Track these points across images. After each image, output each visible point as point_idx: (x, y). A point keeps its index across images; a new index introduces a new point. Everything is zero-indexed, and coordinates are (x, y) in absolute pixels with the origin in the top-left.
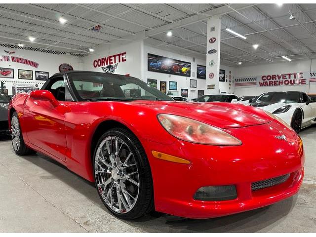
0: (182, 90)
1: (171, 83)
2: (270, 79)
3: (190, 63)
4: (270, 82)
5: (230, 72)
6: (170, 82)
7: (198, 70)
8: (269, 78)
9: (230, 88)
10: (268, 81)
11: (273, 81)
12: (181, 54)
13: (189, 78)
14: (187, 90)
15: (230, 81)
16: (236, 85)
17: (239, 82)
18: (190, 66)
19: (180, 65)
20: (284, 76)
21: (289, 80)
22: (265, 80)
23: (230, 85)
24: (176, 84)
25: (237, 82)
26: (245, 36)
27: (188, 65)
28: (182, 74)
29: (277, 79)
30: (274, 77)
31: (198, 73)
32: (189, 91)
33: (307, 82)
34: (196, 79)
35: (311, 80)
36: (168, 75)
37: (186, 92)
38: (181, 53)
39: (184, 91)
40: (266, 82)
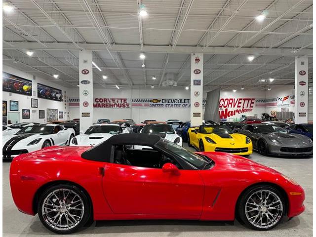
0: (23, 110)
1: (12, 103)
2: (102, 102)
3: (31, 81)
4: (102, 104)
5: (65, 92)
6: (10, 101)
7: (39, 89)
8: (101, 100)
9: (65, 108)
10: (101, 104)
11: (105, 103)
12: (21, 71)
13: (30, 97)
14: (29, 110)
15: (65, 101)
16: (70, 105)
17: (73, 102)
18: (31, 85)
19: (21, 83)
20: (113, 100)
21: (117, 103)
22: (98, 102)
23: (65, 104)
24: (18, 104)
25: (71, 102)
26: (101, 69)
27: (29, 82)
28: (23, 93)
29: (108, 102)
30: (105, 100)
31: (38, 93)
32: (31, 111)
33: (130, 106)
34: (37, 98)
35: (133, 105)
36: (9, 93)
37: (28, 112)
38: (22, 69)
39: (25, 111)
40: (99, 104)
